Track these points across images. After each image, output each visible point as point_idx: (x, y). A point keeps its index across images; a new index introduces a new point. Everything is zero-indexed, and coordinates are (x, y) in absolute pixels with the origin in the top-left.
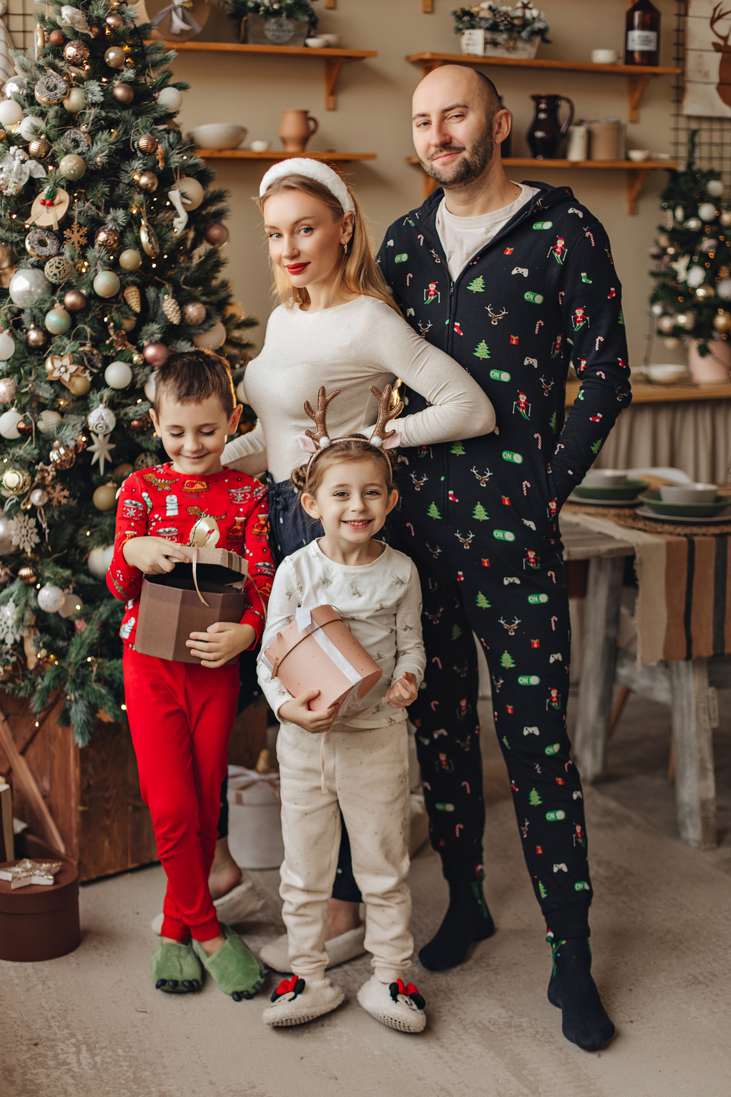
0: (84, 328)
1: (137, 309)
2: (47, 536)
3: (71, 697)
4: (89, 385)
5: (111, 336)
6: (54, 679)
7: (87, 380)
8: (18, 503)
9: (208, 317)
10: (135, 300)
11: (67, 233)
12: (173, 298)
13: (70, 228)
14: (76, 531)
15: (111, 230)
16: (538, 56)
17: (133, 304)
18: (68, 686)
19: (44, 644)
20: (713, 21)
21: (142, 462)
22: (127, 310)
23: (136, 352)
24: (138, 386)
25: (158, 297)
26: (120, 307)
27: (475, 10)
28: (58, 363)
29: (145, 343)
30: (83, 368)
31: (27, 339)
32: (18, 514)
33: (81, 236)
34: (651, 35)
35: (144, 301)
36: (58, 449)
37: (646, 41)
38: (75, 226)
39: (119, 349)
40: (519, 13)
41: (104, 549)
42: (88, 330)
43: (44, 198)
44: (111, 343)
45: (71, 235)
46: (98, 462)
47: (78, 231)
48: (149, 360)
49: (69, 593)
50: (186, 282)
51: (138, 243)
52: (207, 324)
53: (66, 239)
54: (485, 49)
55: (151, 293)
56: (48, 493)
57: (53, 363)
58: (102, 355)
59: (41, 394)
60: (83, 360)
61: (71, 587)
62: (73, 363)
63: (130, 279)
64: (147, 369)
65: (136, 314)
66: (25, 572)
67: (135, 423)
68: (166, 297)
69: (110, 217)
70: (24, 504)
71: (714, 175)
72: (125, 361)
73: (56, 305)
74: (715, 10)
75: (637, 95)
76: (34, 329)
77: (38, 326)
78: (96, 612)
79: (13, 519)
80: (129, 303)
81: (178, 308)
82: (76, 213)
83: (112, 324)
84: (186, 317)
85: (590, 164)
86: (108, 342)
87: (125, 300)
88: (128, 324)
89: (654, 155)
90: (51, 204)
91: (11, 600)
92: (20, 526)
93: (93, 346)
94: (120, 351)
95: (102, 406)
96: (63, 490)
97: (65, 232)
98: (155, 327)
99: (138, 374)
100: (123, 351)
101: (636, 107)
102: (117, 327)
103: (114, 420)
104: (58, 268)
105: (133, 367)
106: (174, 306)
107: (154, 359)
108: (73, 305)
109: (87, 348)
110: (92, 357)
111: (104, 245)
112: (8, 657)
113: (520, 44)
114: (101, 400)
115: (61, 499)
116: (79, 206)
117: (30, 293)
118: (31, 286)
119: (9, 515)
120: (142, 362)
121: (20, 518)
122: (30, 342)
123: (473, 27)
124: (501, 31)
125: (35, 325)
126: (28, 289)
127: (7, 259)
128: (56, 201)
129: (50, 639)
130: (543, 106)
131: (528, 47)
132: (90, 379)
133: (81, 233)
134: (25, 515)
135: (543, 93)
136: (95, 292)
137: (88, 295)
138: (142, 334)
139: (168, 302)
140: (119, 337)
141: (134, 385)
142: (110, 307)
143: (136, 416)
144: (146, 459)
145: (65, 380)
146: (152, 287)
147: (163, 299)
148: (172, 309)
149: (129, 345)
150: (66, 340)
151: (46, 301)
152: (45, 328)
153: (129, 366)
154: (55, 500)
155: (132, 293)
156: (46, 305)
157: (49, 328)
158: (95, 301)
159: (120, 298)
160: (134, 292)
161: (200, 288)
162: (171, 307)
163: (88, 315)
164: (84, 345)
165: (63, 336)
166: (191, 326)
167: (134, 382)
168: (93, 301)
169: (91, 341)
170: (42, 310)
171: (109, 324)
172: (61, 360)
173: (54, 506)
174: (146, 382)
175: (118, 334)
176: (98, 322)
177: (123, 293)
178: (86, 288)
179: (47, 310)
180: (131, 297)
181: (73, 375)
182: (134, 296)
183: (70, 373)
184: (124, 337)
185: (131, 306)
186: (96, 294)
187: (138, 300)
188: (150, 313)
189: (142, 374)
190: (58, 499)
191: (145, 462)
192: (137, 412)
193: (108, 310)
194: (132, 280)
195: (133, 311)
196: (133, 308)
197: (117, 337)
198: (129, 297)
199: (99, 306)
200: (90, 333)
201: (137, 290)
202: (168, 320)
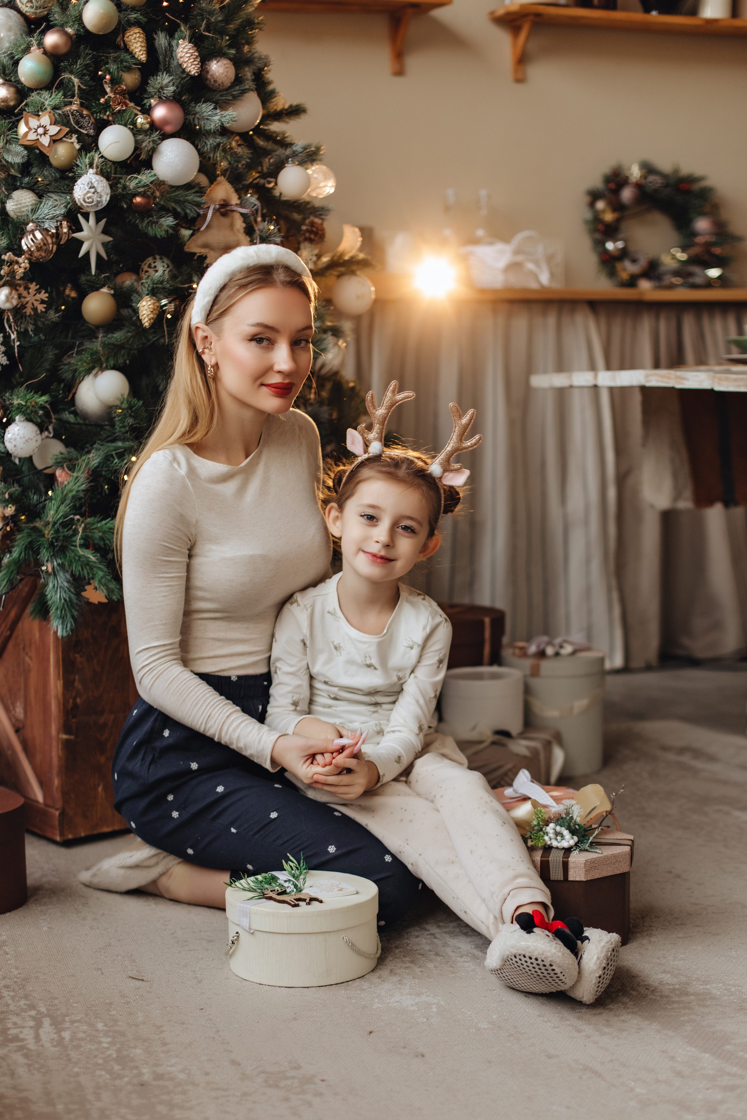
0: (70, 80)
1: (143, 57)
2: (16, 350)
3: (46, 567)
4: (76, 152)
5: (107, 94)
6: (26, 548)
7: (74, 147)
9: (238, 80)
10: (139, 44)
12: (190, 42)
14: (58, 358)
17: (136, 51)
18: (44, 554)
19: (10, 495)
21: (150, 266)
22: (128, 57)
23: (139, 113)
24: (143, 157)
25: (170, 45)
26: (119, 57)
28: (34, 122)
29: (153, 101)
30: (68, 129)
35: (151, 48)
36: (32, 232)
39: (118, 108)
41: (96, 376)
42: (76, 81)
44: (107, 102)
46: (88, 254)
48: (157, 123)
49: (47, 437)
50: (208, 29)
52: (238, 88)
55: (161, 40)
56: (20, 296)
57: (27, 124)
58: (96, 119)
59: (10, 159)
60: (69, 121)
61: (51, 428)
62: (55, 123)
63: (133, 17)
64: (155, 136)
65: (140, 63)
67: (138, 199)
68: (181, 41)
72: (125, 125)
73: (32, 49)
76: (3, 84)
77: (10, 81)
78: (84, 458)
80: (132, 48)
81: (197, 54)
84: (209, 77)
86: (102, 100)
87: (125, 45)
88: (130, 79)
93: (82, 105)
94: (119, 111)
95: (91, 171)
96: (38, 291)
98: (164, 79)
99: (143, 142)
100: (124, 110)
102: (115, 82)
103: (108, 191)
105: (136, 131)
106: (191, 51)
107: (165, 121)
108: (55, 47)
109: (74, 107)
110: (81, 119)
114: (91, 165)
115: (36, 304)
120: (148, 126)
125: (6, 80)
129: (20, 489)
132: (77, 146)
136: (84, 27)
137: (76, 34)
138: (150, 89)
139: (184, 48)
140: (119, 93)
141: (139, 155)
142: (107, 57)
143: (139, 187)
144: (155, 262)
145: (44, 145)
146: (162, 31)
147: (178, 45)
148: (189, 55)
149: (132, 104)
150: (45, 94)
151: (20, 46)
152: (19, 82)
153: (131, 130)
154: (29, 305)
155: (135, 35)
156: (20, 49)
157: (23, 79)
158: (86, 48)
159: (118, 39)
160: (138, 35)
161: (227, 38)
162: (187, 53)
163: (77, 62)
164: (71, 103)
165: (41, 89)
166: (215, 91)
167: (138, 152)
168: (82, 46)
169: (80, 98)
170: (14, 57)
171: (105, 78)
172: (39, 120)
173: (28, 314)
174: (153, 151)
175: (116, 89)
176: (89, 75)
177: (124, 37)
178: (73, 25)
179: (20, 56)
180: (133, 41)
181: (54, 138)
182: (137, 39)
183: (51, 136)
184: (125, 94)
185: (134, 52)
186: (87, 31)
187: (143, 45)
188: (160, 63)
189: (149, 142)
190: (33, 304)
191: (153, 265)
192: (140, 182)
193: (103, 60)
194: (135, 18)
195: (137, 59)
196: (136, 56)
197: (115, 93)
198: (130, 41)
199: (90, 54)
200: (79, 86)
201: (142, 32)
202: (183, 71)
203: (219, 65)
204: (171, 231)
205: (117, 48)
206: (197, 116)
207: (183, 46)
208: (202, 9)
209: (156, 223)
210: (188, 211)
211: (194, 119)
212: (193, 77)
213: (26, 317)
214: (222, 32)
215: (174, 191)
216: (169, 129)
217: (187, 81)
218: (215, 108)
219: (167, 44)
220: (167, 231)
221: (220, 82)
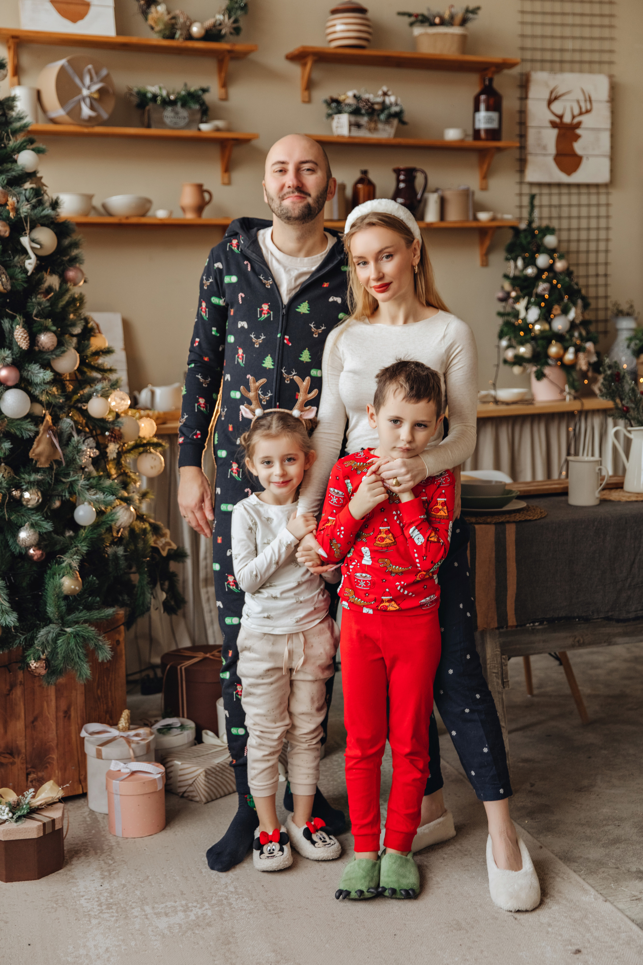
9: (60, 345)
12: (24, 328)
16: (397, 135)
20: (550, 102)
27: (342, 98)
34: (494, 115)
37: (489, 120)
40: (380, 100)
50: (38, 315)
54: (350, 130)
55: (6, 324)
71: (549, 230)
74: (551, 93)
75: (485, 167)
81: (27, 334)
85: (443, 225)
89: (499, 216)
98: (7, 352)
101: (485, 177)
106: (23, 333)
107: (7, 379)
113: (380, 126)
123: (340, 112)
124: (363, 115)
130: (402, 177)
131: (387, 128)
135: (402, 166)
139: (19, 331)
146: (6, 318)
147: (15, 329)
148: (21, 336)
161: (50, 319)
162: (20, 334)
166: (42, 354)
202: (19, 346)
203: (46, 336)
206: (30, 373)
207: (18, 329)
208: (32, 303)
211: (27, 375)
212: (24, 350)
215: (18, 421)
216: (10, 383)
217: (22, 353)
218: (40, 368)
219: (10, 326)
221: (46, 347)
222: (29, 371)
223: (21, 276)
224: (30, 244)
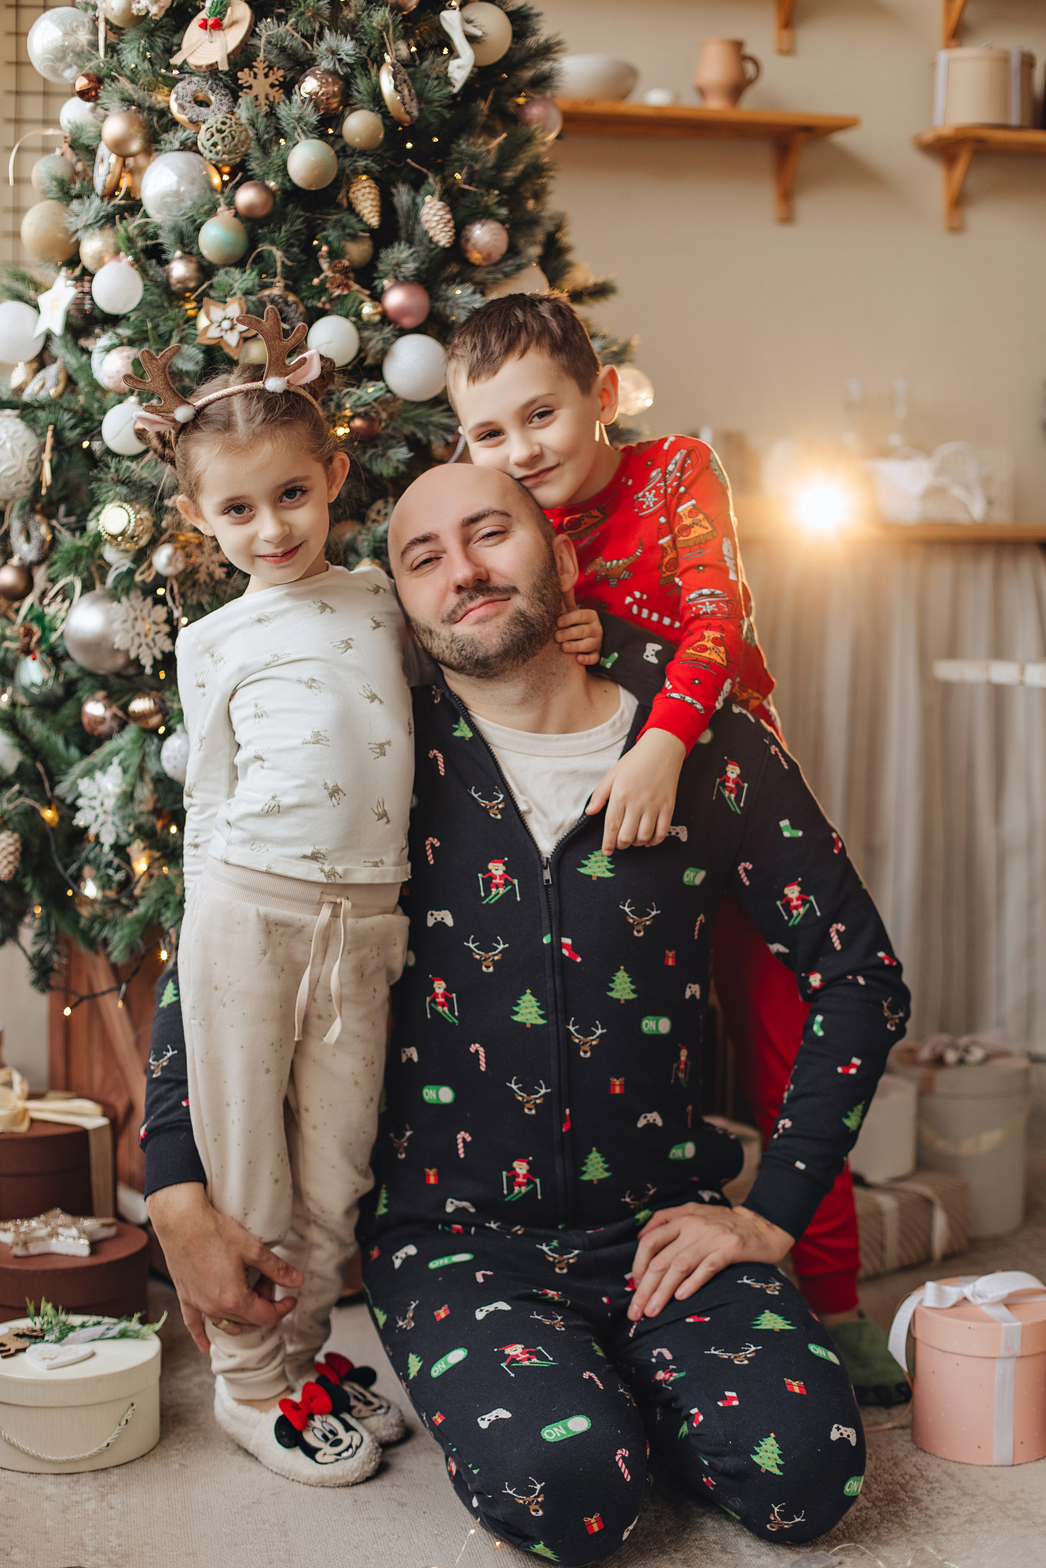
0: (270, 252)
1: (373, 220)
5: (322, 271)
8: (131, 573)
9: (513, 250)
10: (369, 203)
11: (244, 76)
12: (441, 199)
13: (251, 67)
15: (327, 72)
17: (365, 211)
21: (379, 512)
22: (353, 220)
23: (366, 299)
24: (369, 361)
25: (414, 204)
26: (342, 219)
28: (217, 313)
29: (386, 283)
31: (168, 278)
32: (133, 595)
33: (272, 86)
35: (387, 207)
38: (260, 65)
39: (337, 292)
42: (278, 254)
43: (206, 17)
44: (323, 283)
45: (251, 81)
47: (266, 76)
48: (391, 314)
50: (469, 180)
51: (376, 98)
52: (510, 262)
53: (241, 87)
55: (403, 195)
56: (190, 556)
57: (208, 315)
58: (306, 308)
63: (362, 163)
64: (387, 331)
65: (370, 230)
66: (141, 705)
67: (357, 423)
68: (428, 198)
69: (323, 46)
70: (142, 573)
72: (346, 316)
73: (219, 210)
76: (181, 258)
77: (190, 253)
79: (119, 601)
80: (359, 208)
81: (449, 216)
82: (262, 43)
83: (325, 248)
84: (470, 245)
86: (316, 281)
87: (350, 204)
88: (357, 251)
90: (217, 25)
91: (116, 760)
92: (132, 615)
93: (287, 288)
94: (339, 296)
97: (240, 74)
98: (402, 252)
99: (370, 339)
100: (346, 296)
102: (334, 255)
104: (220, 131)
105: (361, 325)
106: (441, 213)
107: (402, 311)
108: (251, 207)
109: (276, 291)
110: (286, 308)
111: (314, 100)
112: (111, 872)
115: (212, 567)
116: (269, 28)
117: (177, 194)
118: (179, 183)
119: (114, 596)
120: (377, 318)
121: (134, 602)
122: (173, 281)
125: (184, 252)
126: (174, 187)
127: (140, 135)
128: (226, 21)
133: (271, 79)
134: (144, 599)
136: (290, 180)
137: (279, 190)
138: (381, 267)
139: (431, 208)
140: (338, 272)
141: (364, 359)
142: (324, 220)
143: (357, 406)
144: (385, 508)
145: (229, 346)
146: (404, 183)
147: (423, 203)
148: (437, 218)
149: (356, 287)
150: (236, 273)
151: (203, 206)
152: (200, 254)
153: (355, 323)
154: (203, 569)
155: (363, 191)
156: (202, 211)
157: (205, 252)
158: (296, 207)
159: (340, 196)
160: (368, 190)
161: (496, 192)
162: (435, 215)
163: (280, 229)
164: (269, 286)
165: (230, 266)
166: (478, 266)
167: (362, 355)
168: (290, 206)
169: (285, 278)
170: (195, 221)
171: (320, 250)
172: (224, 309)
173: (202, 580)
174: (384, 353)
175: (335, 266)
176: (299, 246)
177: (348, 192)
178: (276, 176)
179: (203, 218)
180: (361, 198)
181: (245, 335)
182: (367, 196)
183: (241, 333)
184: (347, 273)
185: (361, 214)
186: (294, 185)
187: (375, 203)
188: (399, 229)
189: (378, 341)
190: (208, 568)
191: (383, 512)
192: (359, 399)
193: (319, 225)
194: (365, 167)
195: (365, 223)
196: (365, 219)
197: (334, 272)
198: (357, 198)
199: (301, 216)
200: (283, 262)
201: (373, 185)
202: (430, 240)
203: (485, 228)
204: (402, 468)
205: (338, 206)
206: (450, 303)
207: (430, 205)
208: (461, 153)
209: (383, 455)
210: (432, 438)
211: (445, 307)
212: (444, 249)
213: (200, 585)
214: (491, 184)
215: (415, 408)
216: (408, 322)
217: (438, 253)
218: (474, 292)
219: (410, 202)
220: (396, 468)
221: (485, 254)
222: (447, 299)
223: (437, 94)
224: (463, 26)
